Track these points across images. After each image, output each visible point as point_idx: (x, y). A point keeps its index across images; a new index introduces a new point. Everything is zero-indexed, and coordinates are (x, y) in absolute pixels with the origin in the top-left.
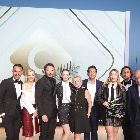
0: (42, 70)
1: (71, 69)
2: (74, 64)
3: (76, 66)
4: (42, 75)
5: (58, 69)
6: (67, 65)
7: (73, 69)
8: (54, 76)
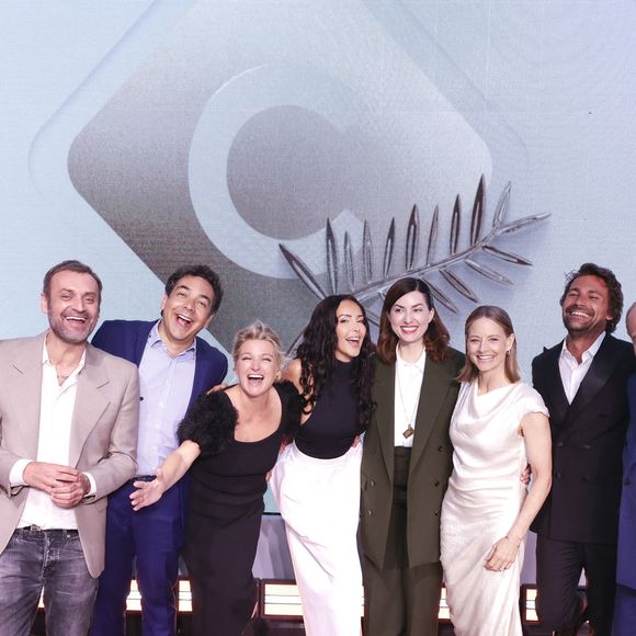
0: (281, 242)
1: (482, 237)
2: (504, 200)
3: (516, 213)
4: (279, 280)
5: (391, 235)
6: (457, 209)
7: (497, 239)
8: (363, 290)
